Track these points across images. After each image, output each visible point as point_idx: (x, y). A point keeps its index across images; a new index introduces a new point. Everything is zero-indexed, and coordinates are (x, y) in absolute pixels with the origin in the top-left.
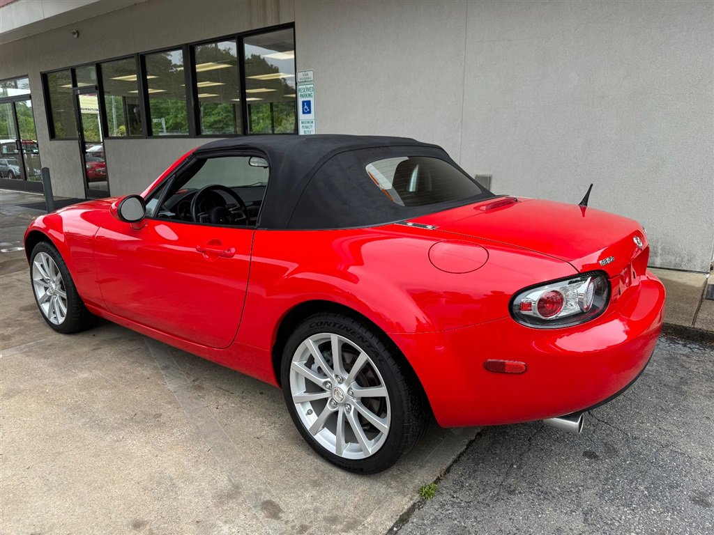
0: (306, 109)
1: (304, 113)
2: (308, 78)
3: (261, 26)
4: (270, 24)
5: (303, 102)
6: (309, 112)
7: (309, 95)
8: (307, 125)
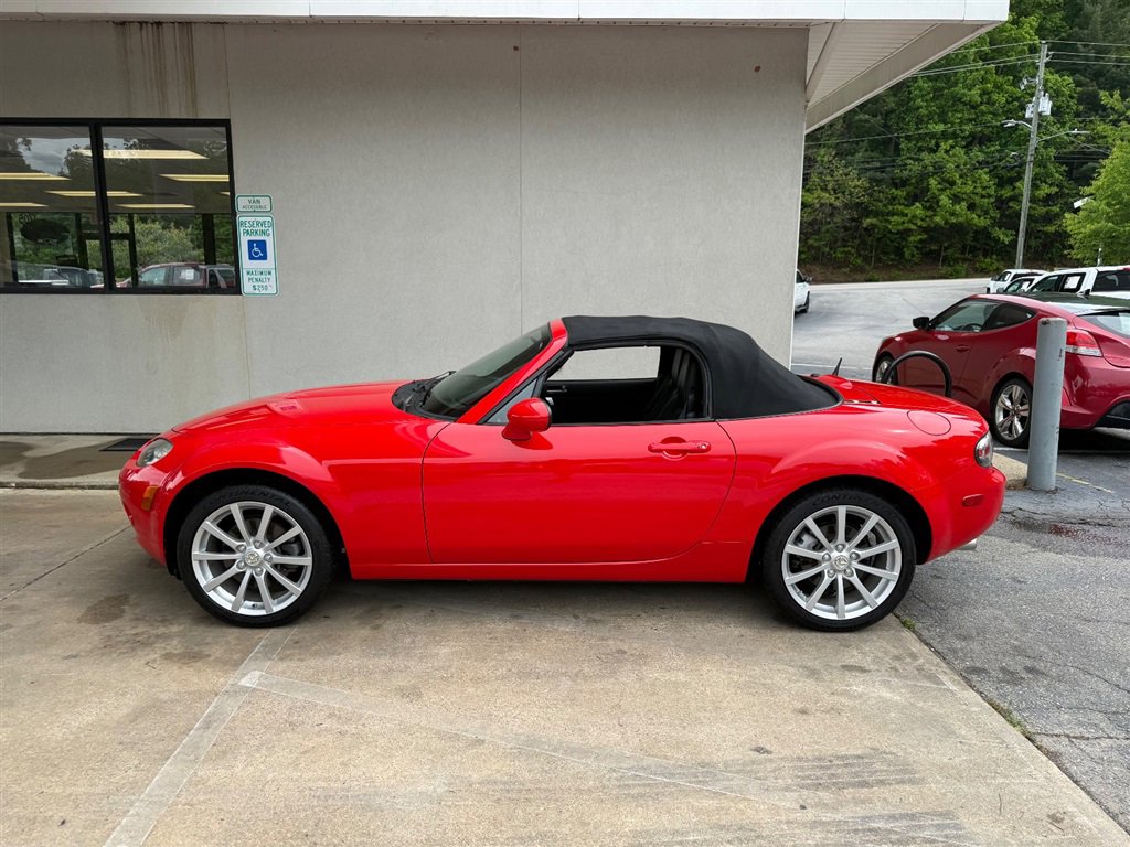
0: (257, 253)
1: (251, 258)
2: (260, 207)
3: (156, 115)
4: (175, 113)
5: (251, 243)
6: (264, 258)
7: (263, 233)
8: (259, 277)
